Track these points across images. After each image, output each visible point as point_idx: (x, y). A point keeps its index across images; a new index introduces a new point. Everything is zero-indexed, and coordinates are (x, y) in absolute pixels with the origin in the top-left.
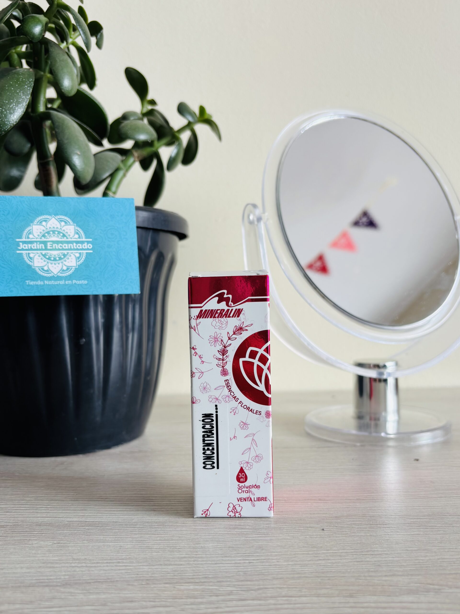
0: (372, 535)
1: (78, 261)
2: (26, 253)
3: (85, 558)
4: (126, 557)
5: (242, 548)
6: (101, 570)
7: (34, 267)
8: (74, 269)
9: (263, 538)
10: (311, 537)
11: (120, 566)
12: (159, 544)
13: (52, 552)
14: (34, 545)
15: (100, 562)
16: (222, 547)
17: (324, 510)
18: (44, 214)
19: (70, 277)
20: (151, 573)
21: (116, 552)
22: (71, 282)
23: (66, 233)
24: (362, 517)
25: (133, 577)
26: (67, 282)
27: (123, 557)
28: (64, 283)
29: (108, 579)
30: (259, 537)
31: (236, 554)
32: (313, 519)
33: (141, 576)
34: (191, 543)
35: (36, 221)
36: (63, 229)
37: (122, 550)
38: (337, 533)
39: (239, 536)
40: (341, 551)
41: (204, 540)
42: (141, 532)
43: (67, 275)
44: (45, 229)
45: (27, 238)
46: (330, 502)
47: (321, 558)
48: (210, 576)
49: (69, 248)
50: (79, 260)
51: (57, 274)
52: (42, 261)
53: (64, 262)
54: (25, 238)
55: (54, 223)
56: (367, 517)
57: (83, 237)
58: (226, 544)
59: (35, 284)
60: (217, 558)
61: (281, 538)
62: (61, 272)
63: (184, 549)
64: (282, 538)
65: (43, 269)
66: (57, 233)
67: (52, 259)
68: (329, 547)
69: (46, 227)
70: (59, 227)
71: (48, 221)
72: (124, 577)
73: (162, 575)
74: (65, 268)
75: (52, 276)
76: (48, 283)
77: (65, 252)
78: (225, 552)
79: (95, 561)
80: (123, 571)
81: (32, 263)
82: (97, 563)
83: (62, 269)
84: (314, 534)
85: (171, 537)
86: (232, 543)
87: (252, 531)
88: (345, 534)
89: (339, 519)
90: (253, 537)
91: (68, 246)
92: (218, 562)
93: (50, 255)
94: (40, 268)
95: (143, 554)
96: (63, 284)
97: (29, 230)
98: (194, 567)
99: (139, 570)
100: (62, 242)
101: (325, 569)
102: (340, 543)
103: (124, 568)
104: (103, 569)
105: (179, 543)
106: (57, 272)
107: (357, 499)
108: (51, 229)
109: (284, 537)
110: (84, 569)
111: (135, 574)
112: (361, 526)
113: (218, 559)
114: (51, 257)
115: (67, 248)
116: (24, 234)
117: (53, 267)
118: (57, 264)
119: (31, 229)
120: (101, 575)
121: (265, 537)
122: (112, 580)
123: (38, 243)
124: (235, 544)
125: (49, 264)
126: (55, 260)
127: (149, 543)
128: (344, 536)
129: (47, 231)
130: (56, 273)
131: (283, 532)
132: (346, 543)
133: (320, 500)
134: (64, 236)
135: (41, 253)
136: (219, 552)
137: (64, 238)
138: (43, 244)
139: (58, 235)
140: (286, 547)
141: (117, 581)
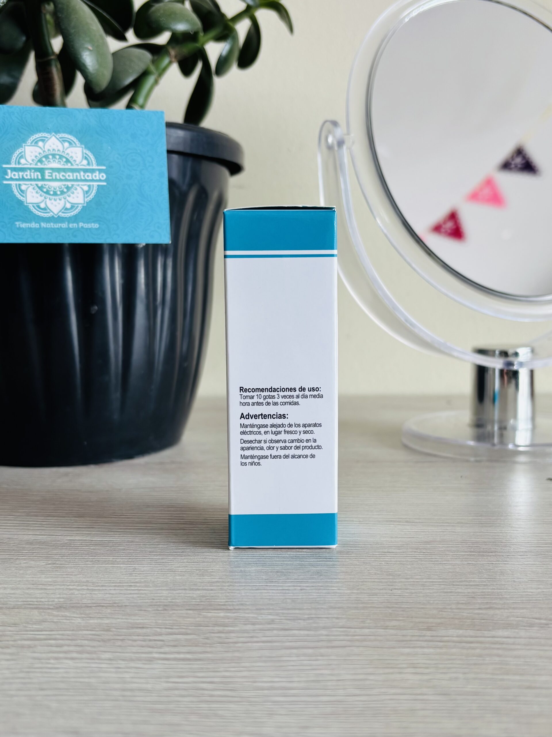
0: (470, 564)
1: (86, 196)
2: (16, 185)
3: (87, 581)
4: (141, 581)
5: (295, 573)
6: (107, 593)
7: (27, 203)
8: (81, 208)
9: (323, 563)
10: (388, 564)
11: (132, 590)
12: (186, 567)
13: (45, 572)
14: (22, 565)
15: (106, 585)
16: (267, 571)
17: (410, 534)
18: (40, 131)
19: (75, 219)
20: (171, 598)
21: (129, 574)
22: (76, 225)
23: (70, 157)
24: (460, 544)
25: (147, 602)
26: (71, 226)
27: (137, 580)
28: (67, 227)
29: (115, 603)
30: (318, 561)
31: (286, 579)
32: (394, 544)
33: (158, 601)
34: (228, 566)
35: (29, 141)
36: (66, 152)
37: (136, 572)
38: (422, 560)
39: (292, 560)
40: (424, 580)
41: (245, 563)
42: (164, 553)
43: (71, 216)
44: (41, 152)
45: (17, 163)
46: (420, 525)
47: (397, 587)
48: (247, 603)
49: (75, 178)
50: (88, 195)
51: (58, 214)
52: (38, 195)
53: (68, 198)
54: (14, 164)
55: (54, 144)
56: (467, 543)
57: (94, 164)
58: (273, 568)
59: (27, 227)
60: (260, 583)
61: (347, 563)
62: (63, 211)
63: (218, 572)
64: (349, 563)
65: (39, 207)
66: (58, 157)
67: (52, 193)
68: (410, 575)
69: (43, 150)
70: (61, 149)
71: (46, 141)
72: (136, 602)
73: (185, 600)
74: (68, 206)
75: (51, 216)
76: (45, 226)
77: (69, 184)
78: (271, 577)
79: (99, 584)
80: (135, 596)
81: (24, 199)
82: (102, 586)
83: (64, 206)
84: (393, 560)
85: (203, 559)
86: (282, 567)
87: (310, 555)
88: (434, 562)
89: (429, 545)
90: (310, 561)
91: (73, 176)
92: (259, 588)
93: (49, 187)
94: (35, 205)
95: (164, 577)
96: (67, 229)
97: (20, 153)
98: (228, 593)
99: (156, 595)
100: (64, 170)
101: (399, 599)
102: (426, 572)
103: (136, 592)
104: (109, 593)
105: (212, 566)
106: (58, 212)
107: (458, 523)
108: (50, 153)
109: (352, 563)
110: (84, 592)
111: (149, 598)
112: (457, 552)
113: (260, 585)
114: (49, 191)
115: (71, 178)
116: (14, 158)
117: (52, 203)
118: (58, 201)
119: (23, 152)
120: (105, 599)
121: (325, 562)
122: (119, 605)
123: (33, 171)
124: (285, 568)
125: (48, 200)
126: (55, 194)
127: (172, 566)
128: (432, 564)
129: (45, 154)
130: (56, 213)
131: (351, 557)
132: (433, 572)
133: (407, 522)
134: (68, 161)
135: (37, 185)
136: (263, 577)
137: (67, 165)
138: (40, 172)
139: (59, 160)
140: (353, 573)
141: (126, 606)
